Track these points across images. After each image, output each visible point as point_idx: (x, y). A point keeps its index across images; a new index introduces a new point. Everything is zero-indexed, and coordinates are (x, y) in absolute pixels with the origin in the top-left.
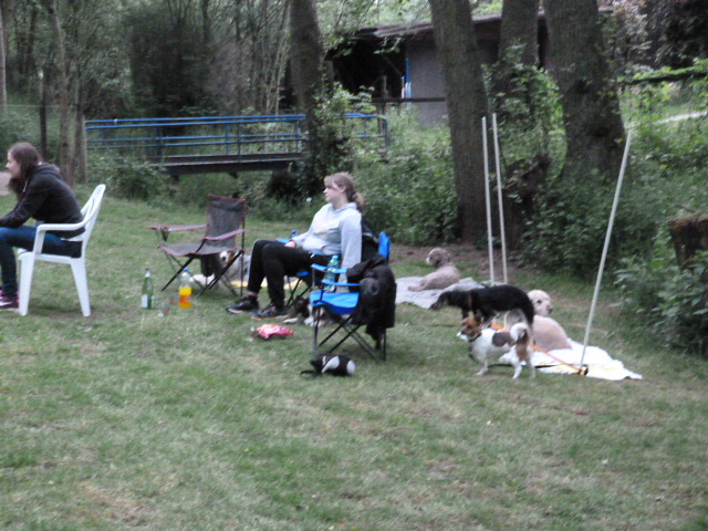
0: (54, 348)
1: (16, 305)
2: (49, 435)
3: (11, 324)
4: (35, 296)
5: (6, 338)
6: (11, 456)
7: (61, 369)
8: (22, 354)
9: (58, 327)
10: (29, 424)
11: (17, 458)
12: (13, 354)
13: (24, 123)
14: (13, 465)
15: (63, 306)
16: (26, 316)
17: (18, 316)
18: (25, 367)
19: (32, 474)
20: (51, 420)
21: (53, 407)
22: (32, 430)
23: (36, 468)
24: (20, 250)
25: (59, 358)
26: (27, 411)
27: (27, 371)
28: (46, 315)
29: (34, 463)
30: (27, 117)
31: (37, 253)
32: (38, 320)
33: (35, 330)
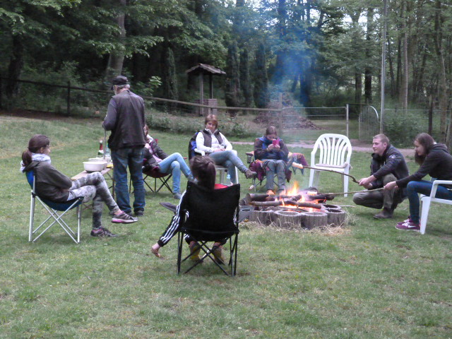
0: (443, 255)
1: (418, 228)
2: (445, 309)
3: (415, 239)
4: (429, 223)
5: (413, 247)
6: (423, 319)
7: (449, 269)
8: (424, 257)
9: (445, 243)
10: (432, 301)
11: (427, 321)
12: (418, 257)
13: (417, 120)
14: (425, 325)
15: (446, 230)
16: (425, 234)
17: (420, 234)
18: (426, 265)
19: (437, 331)
20: (445, 300)
21: (446, 292)
22: (434, 304)
23: (439, 329)
24: (422, 195)
25: (447, 262)
26: (430, 293)
27: (428, 268)
28: (437, 235)
29: (437, 325)
30: (418, 116)
31: (432, 197)
32: (432, 238)
33: (430, 244)
